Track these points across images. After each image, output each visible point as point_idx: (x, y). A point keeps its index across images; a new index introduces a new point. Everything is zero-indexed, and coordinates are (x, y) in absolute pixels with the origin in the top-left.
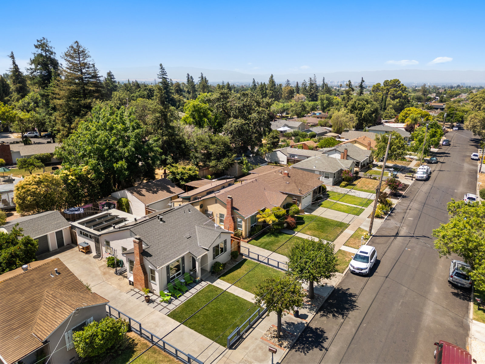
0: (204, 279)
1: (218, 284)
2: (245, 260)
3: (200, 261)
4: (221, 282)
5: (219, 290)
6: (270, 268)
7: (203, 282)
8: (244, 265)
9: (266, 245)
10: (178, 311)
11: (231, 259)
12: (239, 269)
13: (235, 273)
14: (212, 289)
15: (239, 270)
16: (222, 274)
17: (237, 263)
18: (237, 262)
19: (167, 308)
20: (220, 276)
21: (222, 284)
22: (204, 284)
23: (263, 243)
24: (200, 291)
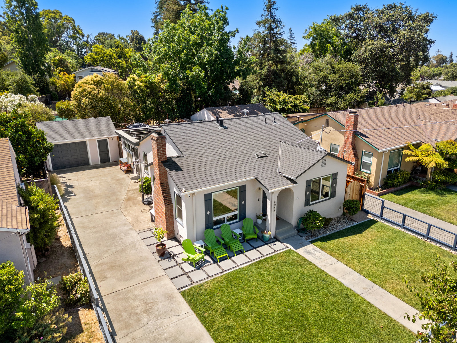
0: (280, 238)
1: (309, 253)
2: (373, 222)
3: (275, 198)
4: (315, 250)
5: (308, 266)
6: (432, 247)
7: (277, 243)
8: (370, 229)
9: (419, 205)
10: (206, 290)
11: (344, 214)
12: (358, 235)
13: (350, 240)
14: (293, 259)
15: (357, 237)
16: (320, 236)
17: (355, 224)
18: (355, 221)
19: (189, 277)
20: (315, 239)
21: (317, 254)
22: (278, 246)
23: (411, 201)
24: (266, 258)
